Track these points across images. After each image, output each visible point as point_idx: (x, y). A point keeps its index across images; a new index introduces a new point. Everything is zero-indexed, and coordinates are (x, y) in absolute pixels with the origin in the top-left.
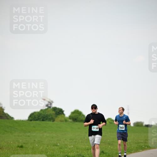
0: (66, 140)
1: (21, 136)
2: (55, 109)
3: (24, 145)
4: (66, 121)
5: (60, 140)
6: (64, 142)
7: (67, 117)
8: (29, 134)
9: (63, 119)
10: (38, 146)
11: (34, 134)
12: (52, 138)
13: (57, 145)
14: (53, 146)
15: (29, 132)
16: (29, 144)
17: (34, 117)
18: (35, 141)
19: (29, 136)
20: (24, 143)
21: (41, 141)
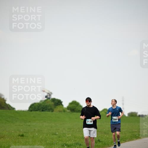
0: (64, 129)
1: (22, 126)
2: (54, 100)
3: (25, 134)
4: (64, 111)
5: (59, 129)
6: (62, 131)
7: (65, 108)
8: (29, 124)
9: (61, 109)
10: (38, 135)
11: (34, 124)
12: (51, 127)
13: (56, 134)
14: (52, 135)
15: (30, 122)
16: (30, 133)
17: (34, 108)
18: (35, 130)
19: (29, 126)
20: (25, 133)
21: (41, 130)
